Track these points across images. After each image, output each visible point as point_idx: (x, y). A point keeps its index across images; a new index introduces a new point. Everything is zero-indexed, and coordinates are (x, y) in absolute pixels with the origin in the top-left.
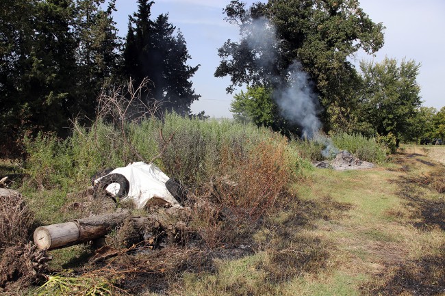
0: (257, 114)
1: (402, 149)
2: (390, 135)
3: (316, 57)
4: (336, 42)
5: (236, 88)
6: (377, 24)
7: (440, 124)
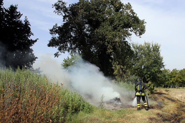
1: (156, 91)
2: (150, 83)
3: (106, 35)
4: (118, 27)
6: (141, 20)
7: (172, 77)
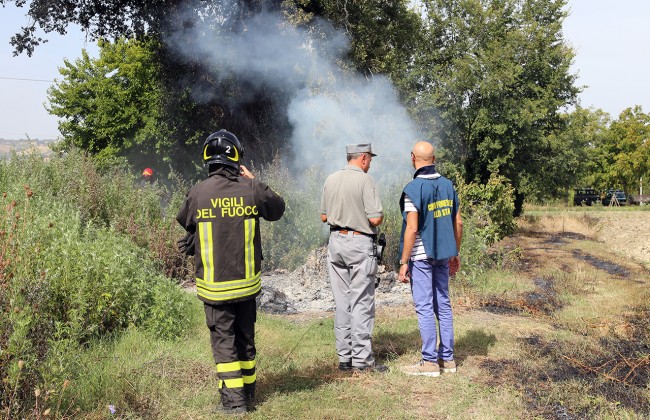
0: (126, 121)
1: (532, 220)
5: (45, 36)
7: (618, 151)
